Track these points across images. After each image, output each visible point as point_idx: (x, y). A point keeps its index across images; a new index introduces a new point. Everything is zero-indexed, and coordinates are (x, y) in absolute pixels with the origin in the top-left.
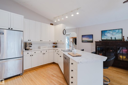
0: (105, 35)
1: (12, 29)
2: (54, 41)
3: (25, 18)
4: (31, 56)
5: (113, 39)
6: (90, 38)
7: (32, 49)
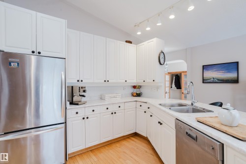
1: (39, 53)
2: (134, 82)
4: (84, 118)
7: (86, 102)
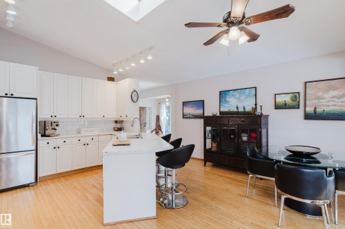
0: (227, 102)
1: (12, 95)
2: (115, 116)
3: (40, 70)
4: (55, 148)
5: (241, 110)
6: (198, 109)
